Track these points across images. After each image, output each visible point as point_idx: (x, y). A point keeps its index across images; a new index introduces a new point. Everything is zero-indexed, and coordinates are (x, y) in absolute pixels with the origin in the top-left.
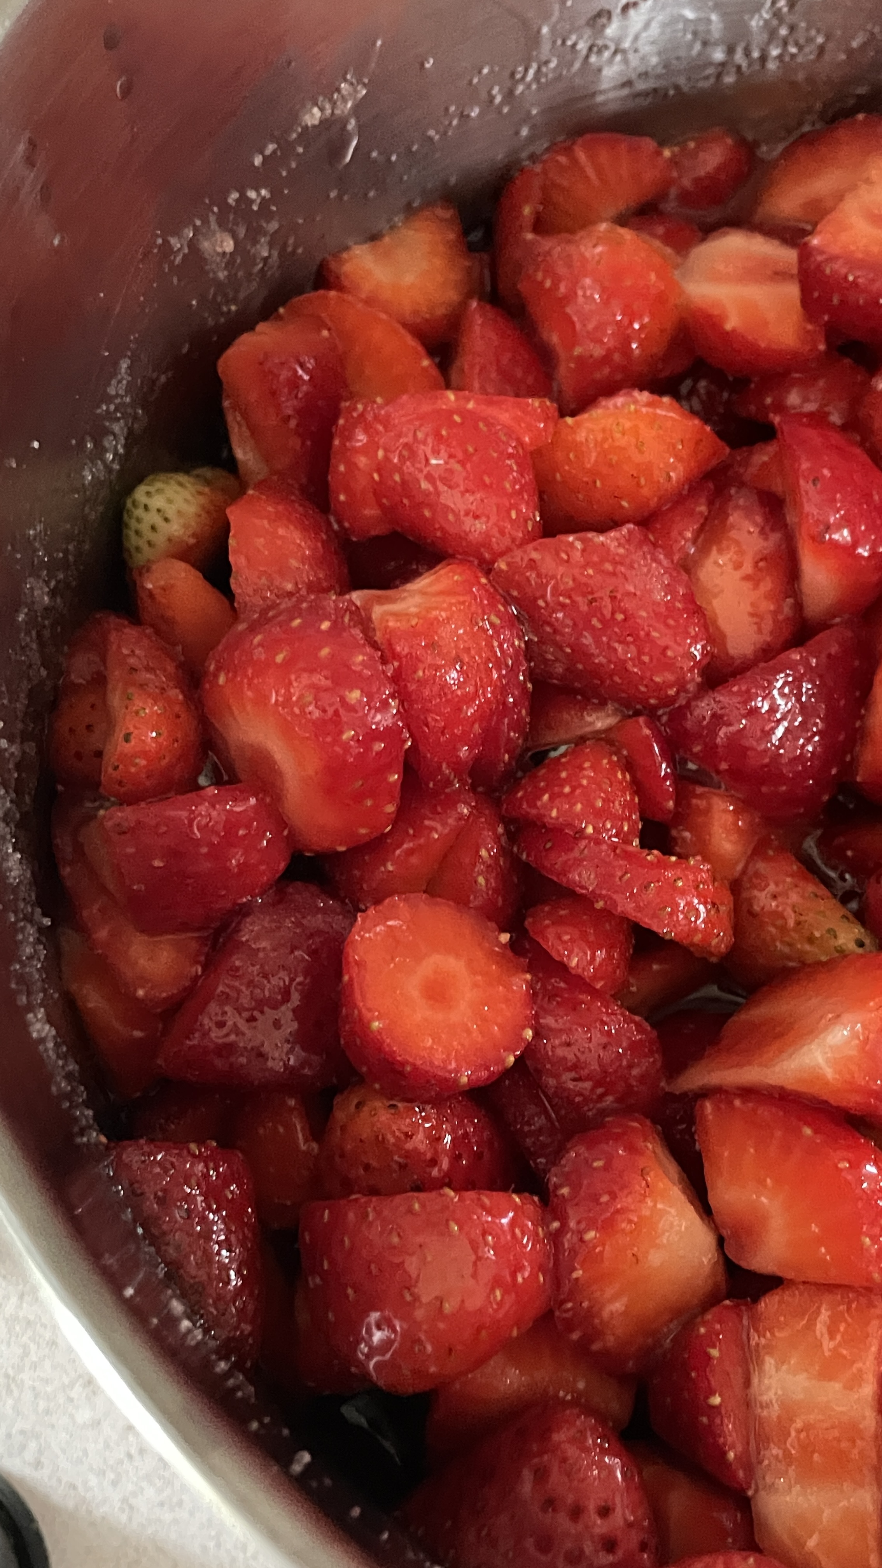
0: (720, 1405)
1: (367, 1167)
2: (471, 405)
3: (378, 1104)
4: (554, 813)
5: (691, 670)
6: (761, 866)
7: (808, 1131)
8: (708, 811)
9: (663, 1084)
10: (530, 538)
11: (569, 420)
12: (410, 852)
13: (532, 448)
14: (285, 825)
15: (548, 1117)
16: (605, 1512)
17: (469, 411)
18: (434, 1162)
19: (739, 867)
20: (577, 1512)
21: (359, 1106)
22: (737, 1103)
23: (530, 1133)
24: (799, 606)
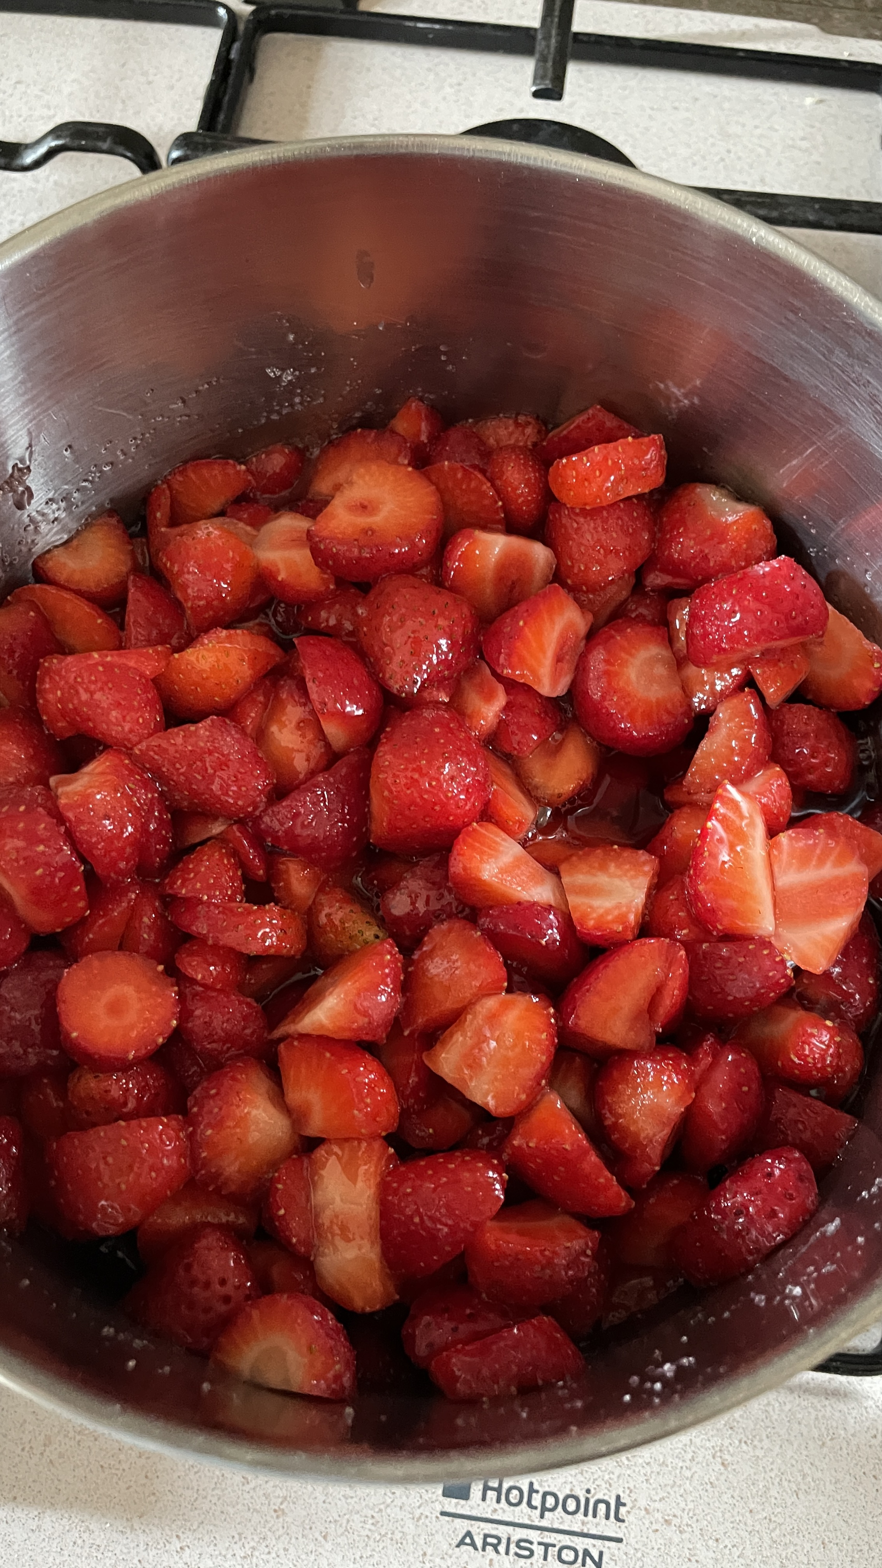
0: (285, 1214)
1: (87, 1113)
2: (109, 659)
3: (89, 1076)
4: (184, 891)
5: (259, 795)
6: (323, 898)
7: (328, 1055)
8: (287, 871)
9: (265, 1035)
10: (155, 731)
11: (176, 656)
12: (104, 924)
13: (152, 677)
14: (21, 922)
15: (199, 1065)
16: (223, 1282)
17: (107, 662)
18: (125, 1104)
19: (310, 902)
20: (207, 1285)
21: (79, 1079)
22: (296, 1043)
23: (189, 1076)
24: (328, 745)
